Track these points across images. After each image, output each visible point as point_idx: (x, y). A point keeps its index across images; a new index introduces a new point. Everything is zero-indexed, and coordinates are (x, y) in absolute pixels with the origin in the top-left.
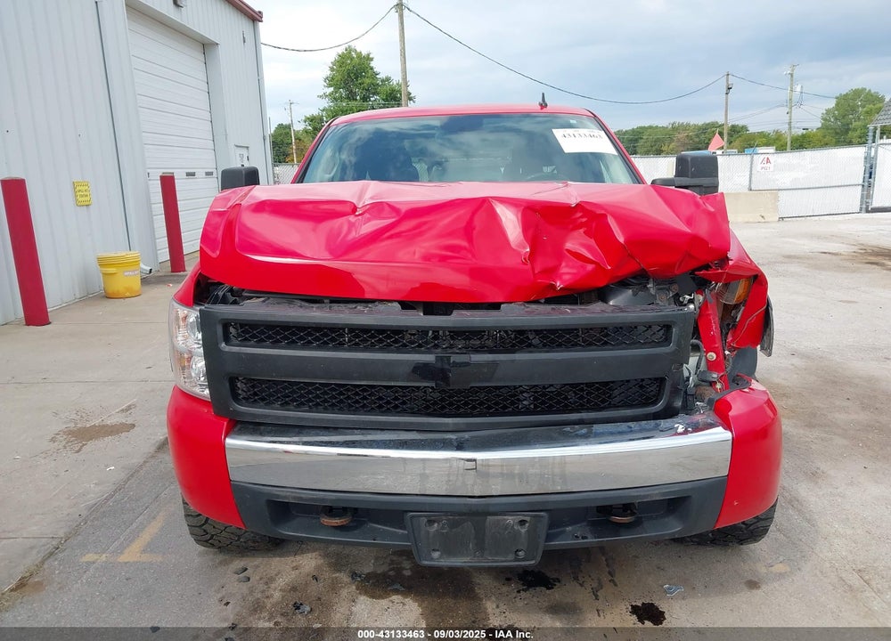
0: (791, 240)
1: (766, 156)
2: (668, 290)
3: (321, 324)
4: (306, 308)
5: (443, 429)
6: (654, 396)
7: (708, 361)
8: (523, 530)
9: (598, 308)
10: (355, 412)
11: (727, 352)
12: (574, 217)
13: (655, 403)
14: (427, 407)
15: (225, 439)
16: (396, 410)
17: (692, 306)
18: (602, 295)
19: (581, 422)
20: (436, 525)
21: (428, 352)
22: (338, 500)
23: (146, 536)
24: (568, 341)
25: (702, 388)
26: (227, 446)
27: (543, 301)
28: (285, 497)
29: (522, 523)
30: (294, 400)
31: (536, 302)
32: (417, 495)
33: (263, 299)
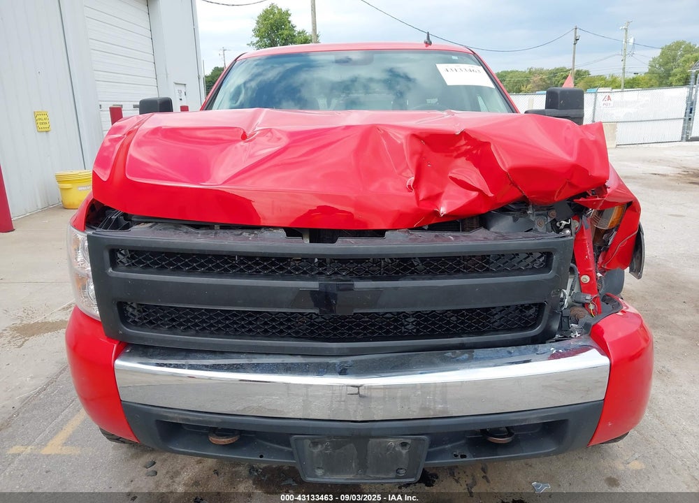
0: (626, 163)
1: (608, 94)
2: (547, 216)
3: (204, 251)
4: (191, 233)
5: (328, 353)
6: (532, 320)
7: (581, 283)
8: (404, 452)
9: (481, 235)
10: (241, 336)
11: (599, 275)
12: (458, 145)
13: (533, 327)
14: (312, 332)
15: (115, 360)
16: (281, 335)
17: (568, 231)
18: (483, 221)
19: (462, 347)
20: (320, 446)
21: (313, 279)
22: (224, 422)
23: (69, 429)
24: (451, 268)
25: (576, 309)
26: (116, 367)
27: (426, 227)
28: (173, 418)
29: (404, 445)
30: (180, 324)
31: (420, 229)
32: (300, 419)
33: (150, 224)
